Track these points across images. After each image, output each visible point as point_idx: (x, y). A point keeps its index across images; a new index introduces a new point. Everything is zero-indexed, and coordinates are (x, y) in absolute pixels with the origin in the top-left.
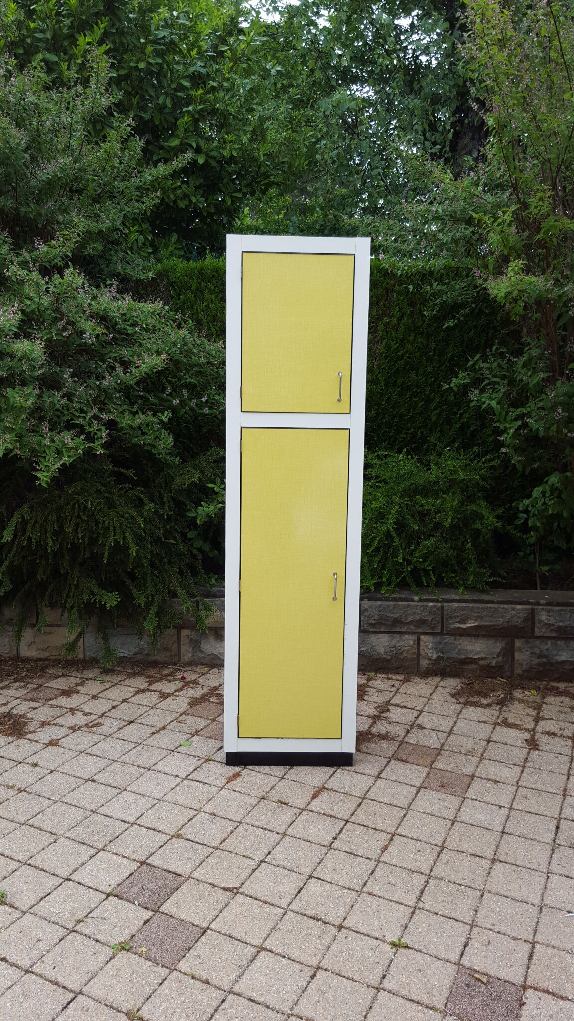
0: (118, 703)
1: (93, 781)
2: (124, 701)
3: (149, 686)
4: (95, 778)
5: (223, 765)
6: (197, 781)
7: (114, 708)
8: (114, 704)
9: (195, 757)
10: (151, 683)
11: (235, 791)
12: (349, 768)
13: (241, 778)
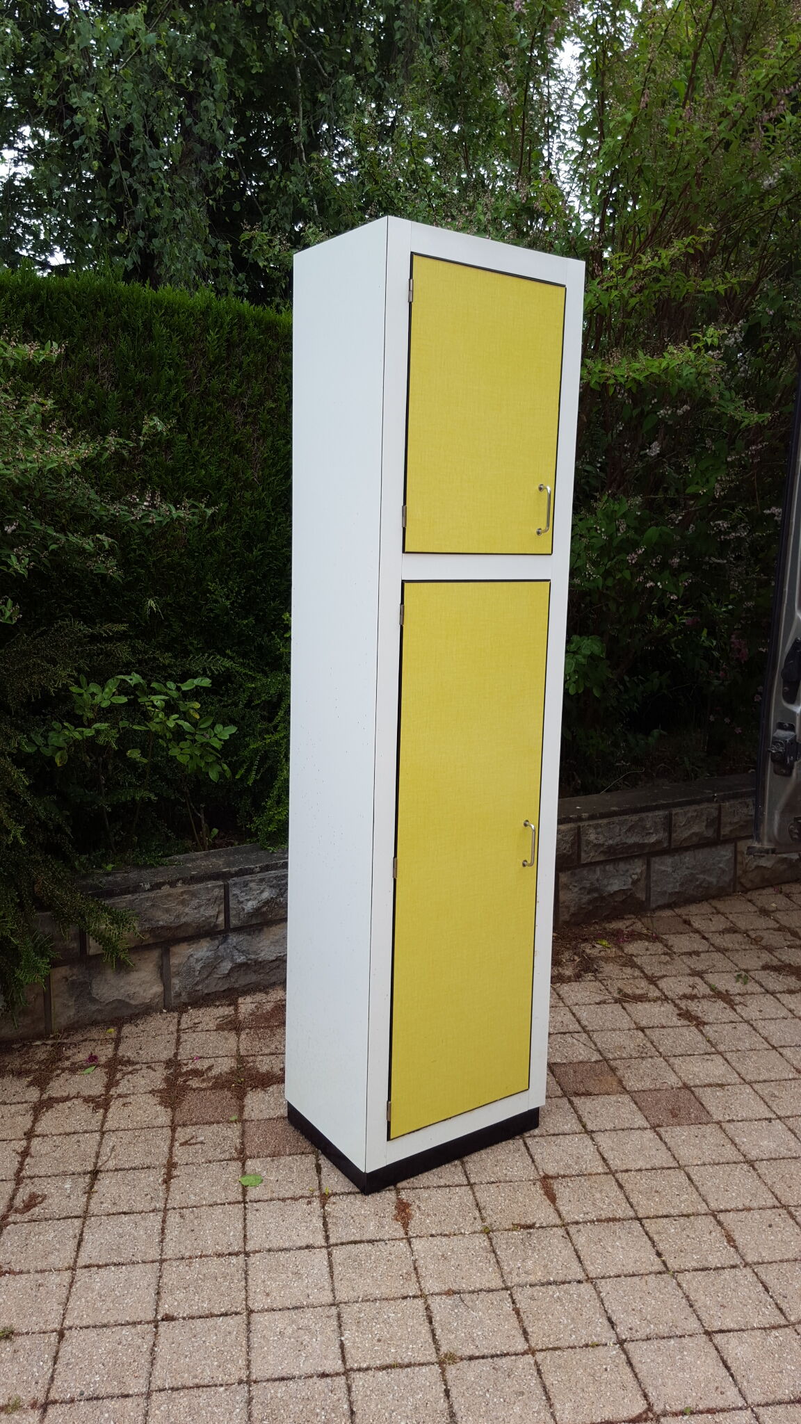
0: (24, 1143)
1: (168, 1318)
2: (30, 1135)
3: (43, 1090)
4: (165, 1308)
5: (359, 1196)
6: (355, 1242)
7: (25, 1154)
8: (20, 1145)
9: (294, 1199)
10: (41, 1082)
11: (432, 1236)
12: (536, 1132)
13: (414, 1207)
